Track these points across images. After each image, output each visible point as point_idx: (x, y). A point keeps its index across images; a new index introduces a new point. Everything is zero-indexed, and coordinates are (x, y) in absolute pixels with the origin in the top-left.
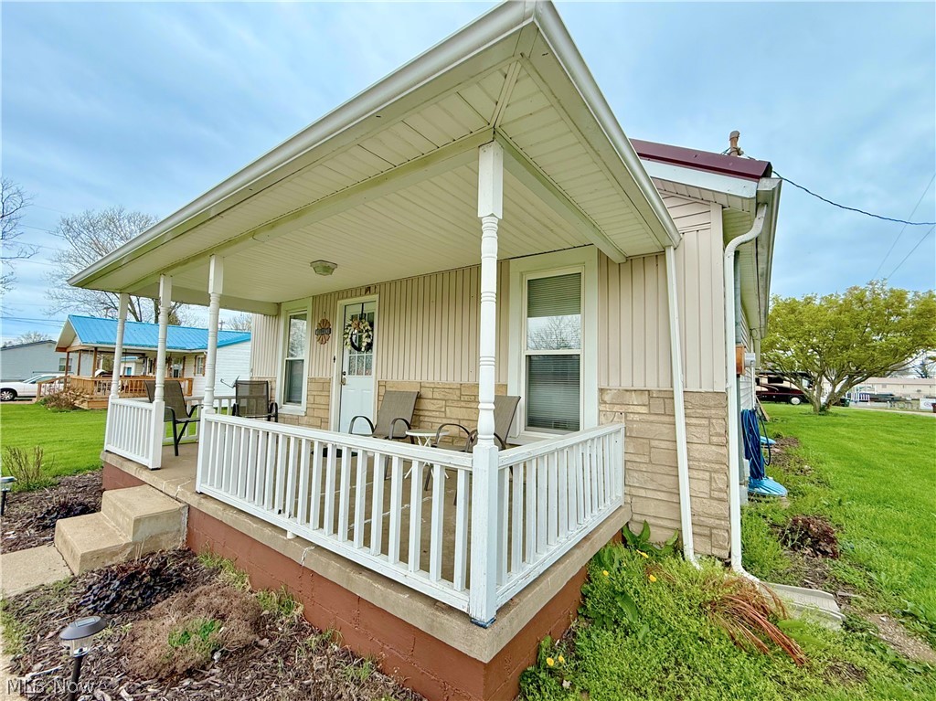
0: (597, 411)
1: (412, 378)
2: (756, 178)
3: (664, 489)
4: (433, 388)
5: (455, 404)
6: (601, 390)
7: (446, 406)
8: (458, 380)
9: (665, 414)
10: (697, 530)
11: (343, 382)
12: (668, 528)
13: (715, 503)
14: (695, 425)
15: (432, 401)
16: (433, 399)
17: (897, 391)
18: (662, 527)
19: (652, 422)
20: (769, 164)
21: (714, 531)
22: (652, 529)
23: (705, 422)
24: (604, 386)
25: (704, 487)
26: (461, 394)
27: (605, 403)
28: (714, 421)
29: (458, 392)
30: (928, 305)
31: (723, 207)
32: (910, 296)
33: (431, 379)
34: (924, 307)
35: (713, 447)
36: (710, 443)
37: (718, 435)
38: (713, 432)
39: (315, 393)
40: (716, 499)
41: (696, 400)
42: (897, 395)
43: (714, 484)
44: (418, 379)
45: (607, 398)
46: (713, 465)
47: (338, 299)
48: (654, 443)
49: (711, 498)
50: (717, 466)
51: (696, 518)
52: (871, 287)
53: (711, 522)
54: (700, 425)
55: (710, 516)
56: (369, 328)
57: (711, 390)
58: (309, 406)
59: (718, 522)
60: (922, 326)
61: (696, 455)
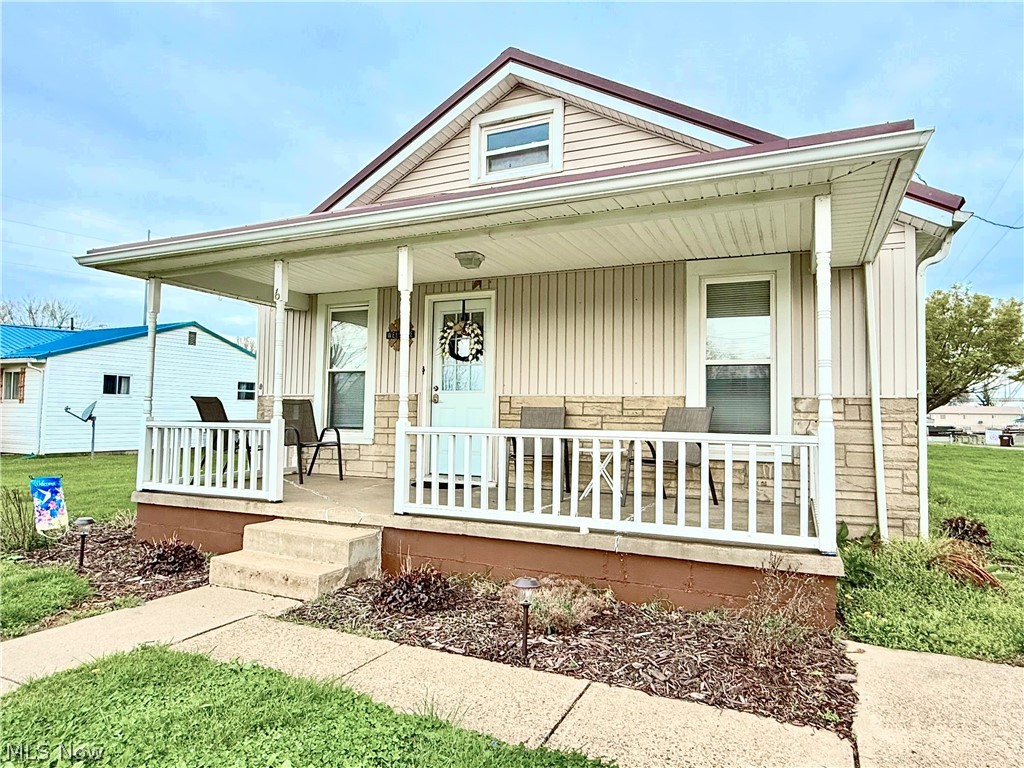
0: (791, 420)
1: (551, 392)
2: (952, 210)
3: (860, 489)
4: (583, 403)
5: (616, 420)
6: (796, 400)
7: (602, 423)
8: (618, 393)
9: (860, 420)
10: (891, 522)
11: (434, 400)
12: (864, 525)
13: (907, 497)
14: (889, 429)
15: (583, 418)
16: (583, 415)
17: (957, 423)
18: (859, 525)
19: (847, 428)
20: (963, 199)
21: (906, 522)
22: (849, 528)
23: (898, 425)
24: (799, 395)
25: (898, 483)
26: (623, 409)
27: (799, 411)
28: (906, 424)
29: (619, 407)
30: (1010, 315)
31: (916, 229)
32: (993, 305)
33: (579, 392)
34: (1006, 317)
35: (906, 448)
36: (903, 444)
37: (911, 436)
38: (905, 434)
39: (389, 414)
40: (908, 493)
41: (890, 405)
42: (958, 428)
43: (905, 480)
44: (561, 393)
45: (802, 406)
46: (905, 464)
47: (426, 293)
48: (849, 448)
49: (904, 492)
50: (909, 464)
51: (890, 512)
52: (954, 290)
53: (904, 514)
54: (893, 429)
55: (902, 509)
56: (480, 332)
57: (904, 397)
58: (378, 431)
59: (910, 513)
60: (1003, 339)
61: (891, 456)
